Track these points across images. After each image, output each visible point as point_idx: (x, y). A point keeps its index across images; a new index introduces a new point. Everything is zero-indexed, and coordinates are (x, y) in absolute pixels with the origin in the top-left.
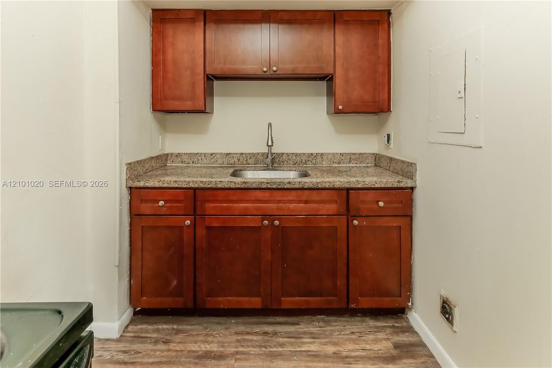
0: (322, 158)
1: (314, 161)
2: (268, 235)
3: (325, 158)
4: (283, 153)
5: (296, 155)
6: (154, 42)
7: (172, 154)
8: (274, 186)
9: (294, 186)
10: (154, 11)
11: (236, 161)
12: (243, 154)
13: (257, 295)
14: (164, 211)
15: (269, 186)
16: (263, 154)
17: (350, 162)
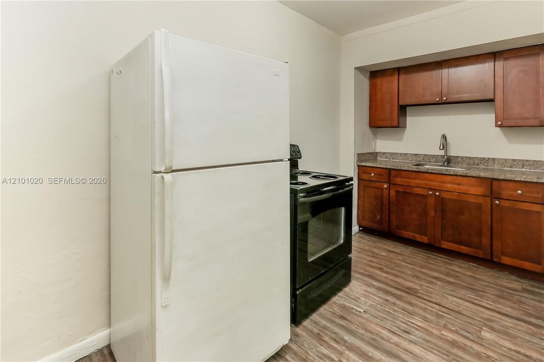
0: (494, 162)
1: (486, 164)
2: (432, 201)
3: (496, 162)
4: (458, 157)
5: (470, 158)
6: (371, 89)
7: (380, 152)
8: (437, 172)
9: (450, 173)
10: (371, 72)
11: (422, 160)
12: (426, 155)
13: (425, 235)
14: (373, 179)
15: (433, 172)
16: (442, 156)
17: (523, 167)
